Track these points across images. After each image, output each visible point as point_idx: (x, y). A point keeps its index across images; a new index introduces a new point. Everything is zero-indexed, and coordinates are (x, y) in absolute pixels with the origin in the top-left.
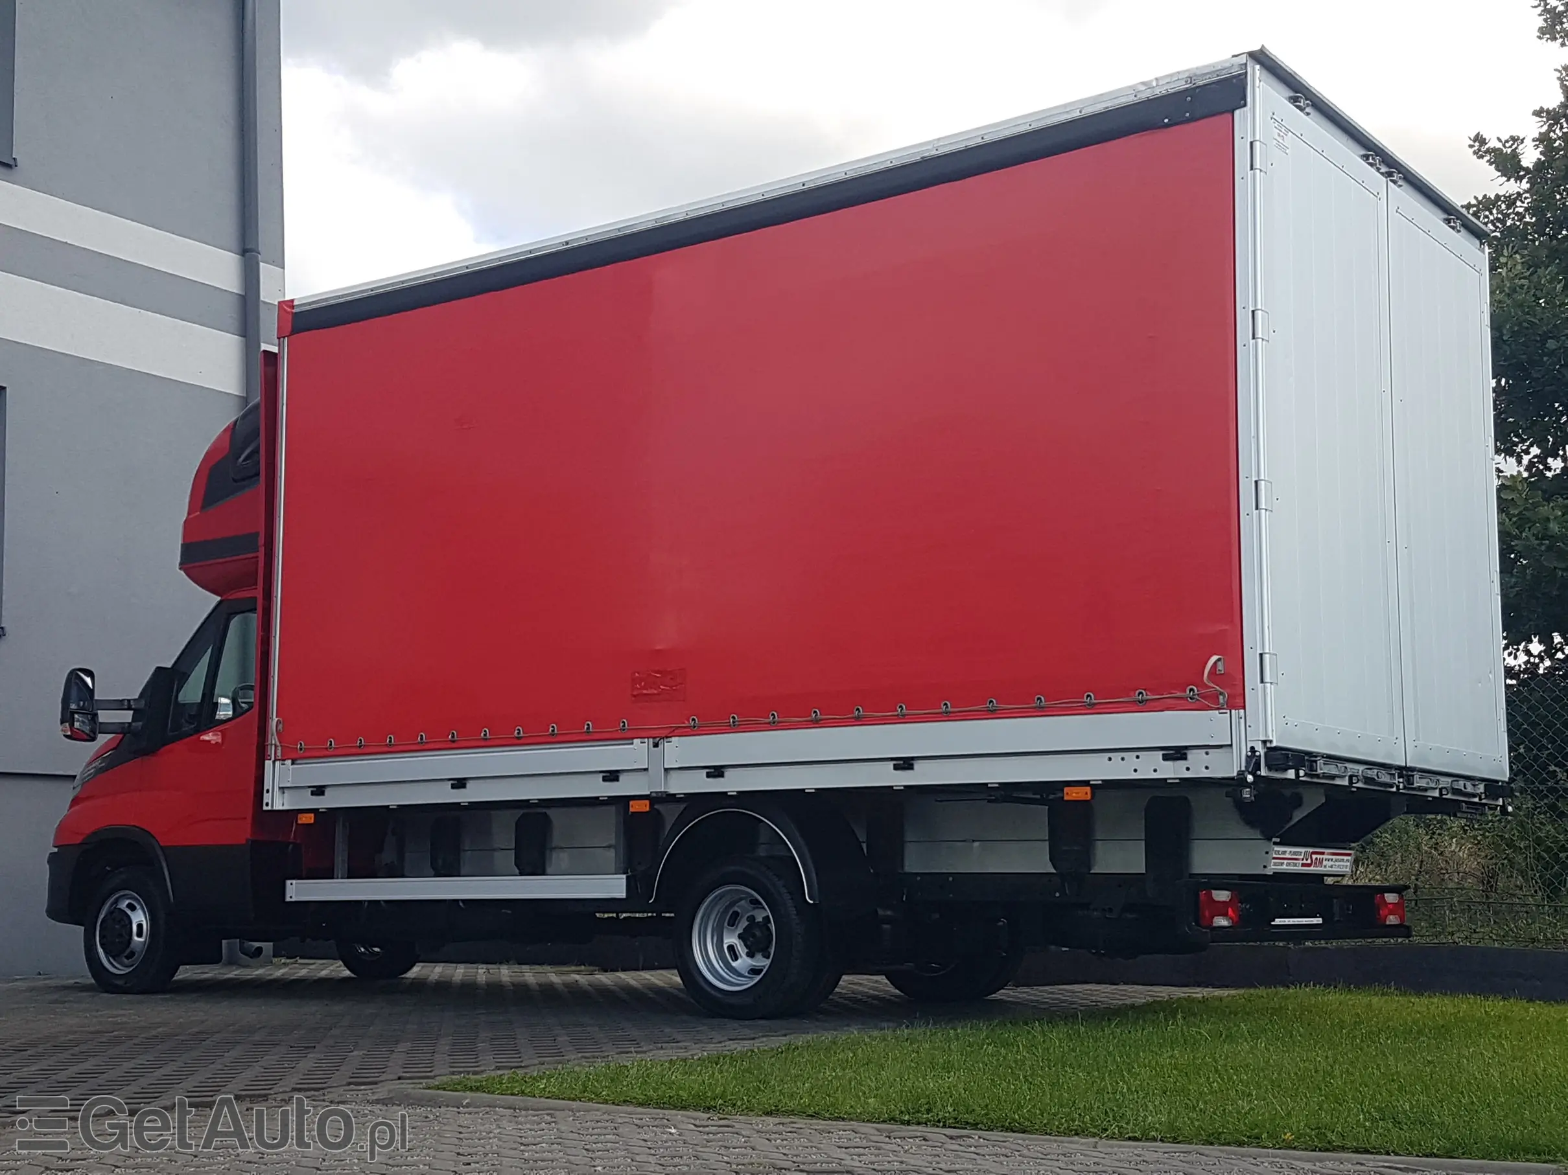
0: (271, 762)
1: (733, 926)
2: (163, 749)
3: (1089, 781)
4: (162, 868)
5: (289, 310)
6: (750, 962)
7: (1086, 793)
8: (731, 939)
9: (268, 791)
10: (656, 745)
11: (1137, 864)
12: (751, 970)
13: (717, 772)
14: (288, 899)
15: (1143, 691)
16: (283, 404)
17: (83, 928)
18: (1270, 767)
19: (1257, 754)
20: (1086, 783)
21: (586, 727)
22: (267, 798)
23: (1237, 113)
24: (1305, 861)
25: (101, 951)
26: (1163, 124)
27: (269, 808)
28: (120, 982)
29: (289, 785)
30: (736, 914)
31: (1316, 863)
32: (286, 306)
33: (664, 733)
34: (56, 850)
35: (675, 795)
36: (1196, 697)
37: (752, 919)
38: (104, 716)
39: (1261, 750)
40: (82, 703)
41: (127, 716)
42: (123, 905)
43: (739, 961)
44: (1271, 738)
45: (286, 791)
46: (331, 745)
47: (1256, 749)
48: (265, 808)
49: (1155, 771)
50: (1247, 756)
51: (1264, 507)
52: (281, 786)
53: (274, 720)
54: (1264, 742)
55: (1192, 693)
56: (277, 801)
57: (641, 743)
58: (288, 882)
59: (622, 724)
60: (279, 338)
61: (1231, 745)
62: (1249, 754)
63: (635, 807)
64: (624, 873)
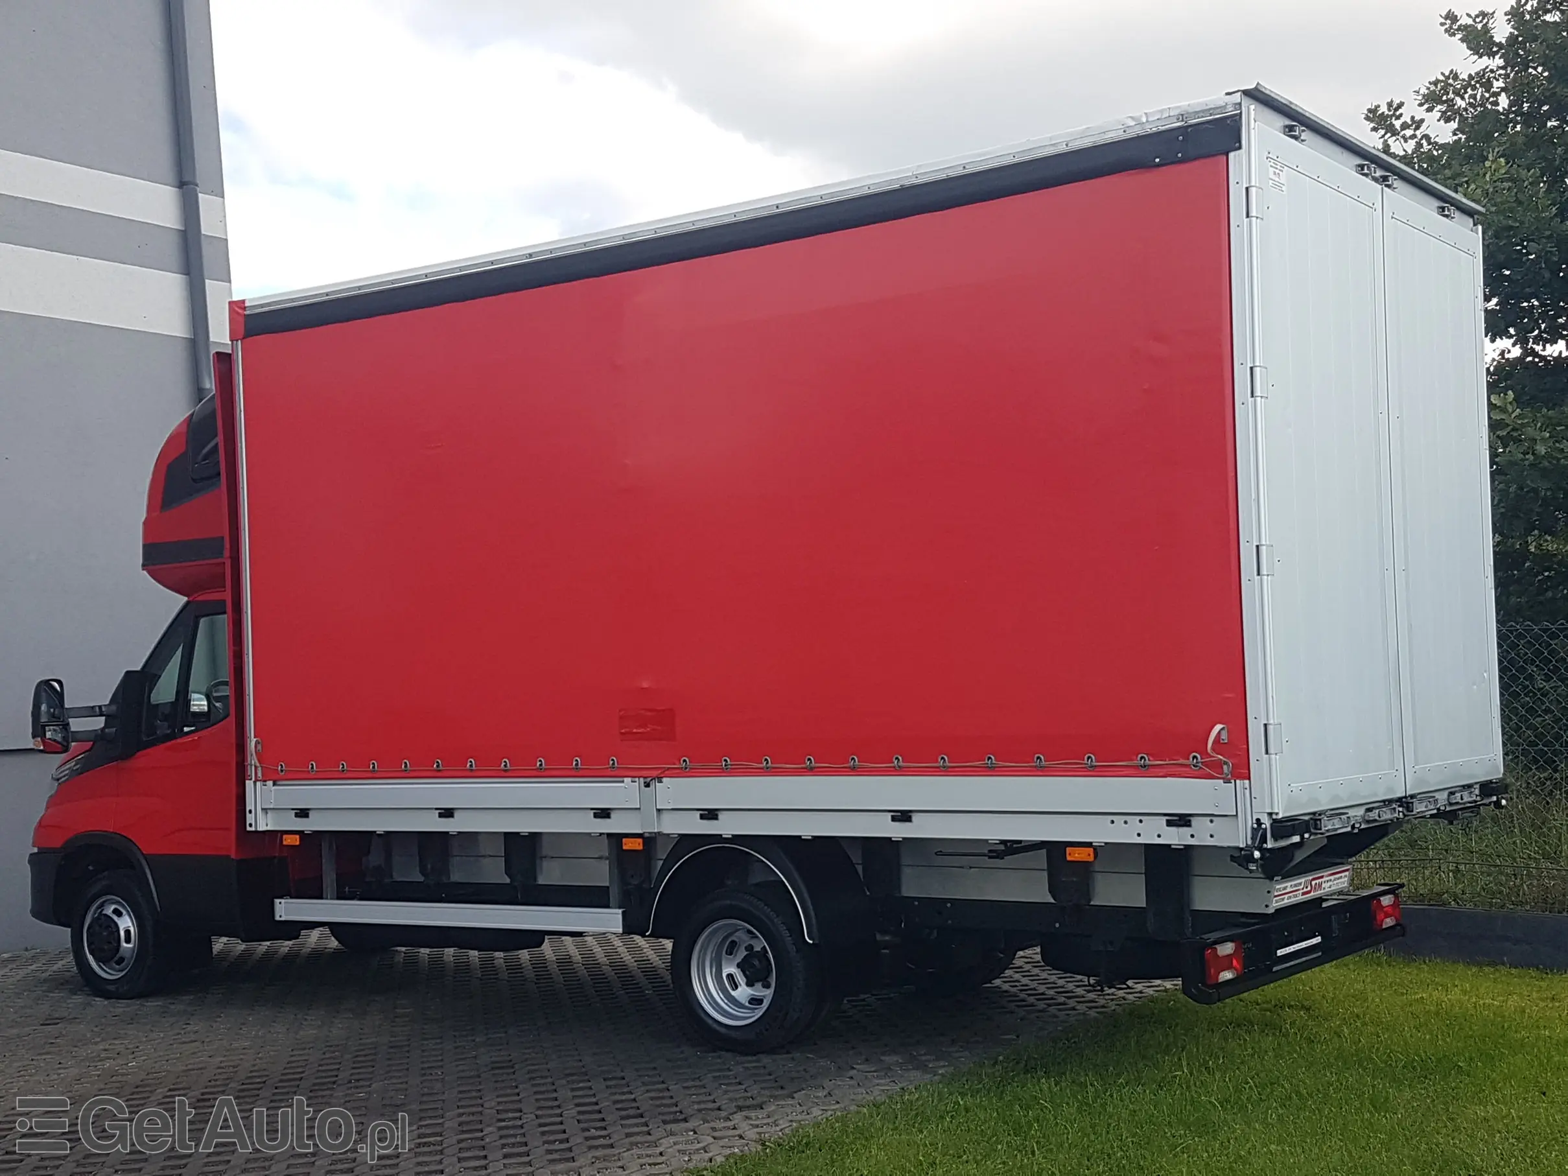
0: (252, 782)
1: (731, 954)
2: (138, 754)
3: (1091, 843)
4: (145, 874)
5: (240, 311)
6: (750, 991)
7: (1089, 855)
8: (730, 969)
9: (250, 812)
10: (647, 785)
11: (1139, 899)
12: (752, 999)
13: (710, 815)
14: (277, 918)
15: (1145, 756)
16: (241, 411)
17: (69, 929)
18: (1276, 838)
19: (1263, 826)
20: (1089, 845)
21: (574, 763)
22: (250, 818)
23: (1231, 155)
24: (1305, 890)
25: (90, 958)
26: (1154, 163)
27: (253, 829)
28: (111, 988)
29: (272, 807)
30: (733, 943)
31: (1315, 888)
32: (237, 307)
33: (655, 773)
34: (36, 850)
35: (668, 835)
36: (1200, 765)
37: (750, 948)
38: (76, 725)
39: (1267, 823)
40: (52, 710)
41: (99, 723)
42: (109, 910)
43: (739, 989)
44: (1276, 811)
45: (269, 811)
46: (312, 768)
47: (1262, 821)
48: (249, 829)
49: (1159, 836)
50: (1253, 828)
51: (1265, 573)
52: (264, 807)
53: (252, 742)
54: (1270, 814)
55: (1195, 761)
56: (260, 822)
57: (632, 782)
58: (277, 901)
59: (611, 762)
60: (232, 340)
61: (1237, 815)
62: (1255, 826)
63: (628, 845)
64: (620, 908)
